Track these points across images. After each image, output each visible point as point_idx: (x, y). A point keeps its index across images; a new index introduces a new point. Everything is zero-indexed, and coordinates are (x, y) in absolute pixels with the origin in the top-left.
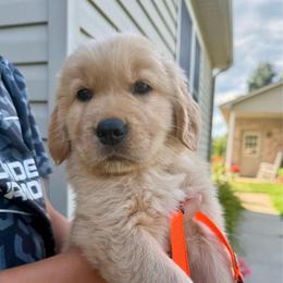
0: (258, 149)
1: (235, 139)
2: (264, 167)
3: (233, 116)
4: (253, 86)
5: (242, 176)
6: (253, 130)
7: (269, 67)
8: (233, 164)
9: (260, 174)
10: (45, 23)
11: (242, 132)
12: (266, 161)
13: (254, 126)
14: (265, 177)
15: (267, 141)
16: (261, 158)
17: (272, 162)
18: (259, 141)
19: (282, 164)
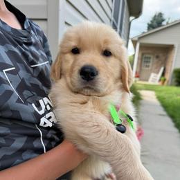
0: (150, 64)
1: (138, 58)
3: (138, 45)
4: (150, 26)
5: (140, 80)
6: (149, 54)
8: (136, 73)
9: (151, 79)
11: (143, 54)
12: (154, 72)
13: (150, 51)
15: (156, 60)
16: (151, 70)
18: (151, 60)
19: (163, 74)
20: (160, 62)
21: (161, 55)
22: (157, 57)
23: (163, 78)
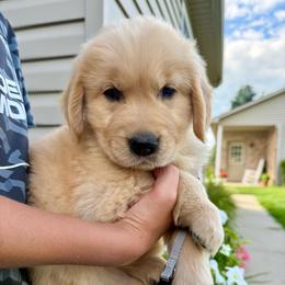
0: (242, 157)
1: (223, 149)
2: (248, 173)
3: (220, 130)
4: (235, 104)
5: (229, 181)
6: (237, 141)
7: (248, 88)
8: (221, 171)
9: (245, 179)
11: (229, 143)
12: (250, 168)
13: (239, 138)
14: (250, 182)
15: (250, 150)
16: (245, 164)
17: (255, 169)
18: (243, 151)
19: (265, 170)
20: (258, 153)
21: (257, 142)
22: (252, 145)
23: (264, 176)
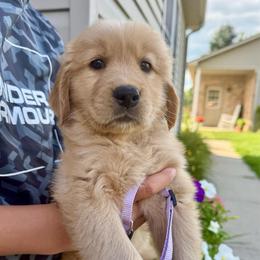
0: (219, 101)
1: (200, 93)
2: (224, 118)
3: (199, 72)
4: (215, 46)
5: (205, 126)
6: (215, 85)
7: (230, 29)
8: (198, 115)
9: (221, 124)
10: (67, 10)
11: (206, 87)
12: (226, 113)
13: (217, 82)
14: (225, 127)
15: (228, 94)
16: (221, 109)
17: (232, 113)
18: (220, 95)
19: (241, 116)
20: (234, 97)
21: (235, 86)
22: (229, 90)
23: (240, 122)
